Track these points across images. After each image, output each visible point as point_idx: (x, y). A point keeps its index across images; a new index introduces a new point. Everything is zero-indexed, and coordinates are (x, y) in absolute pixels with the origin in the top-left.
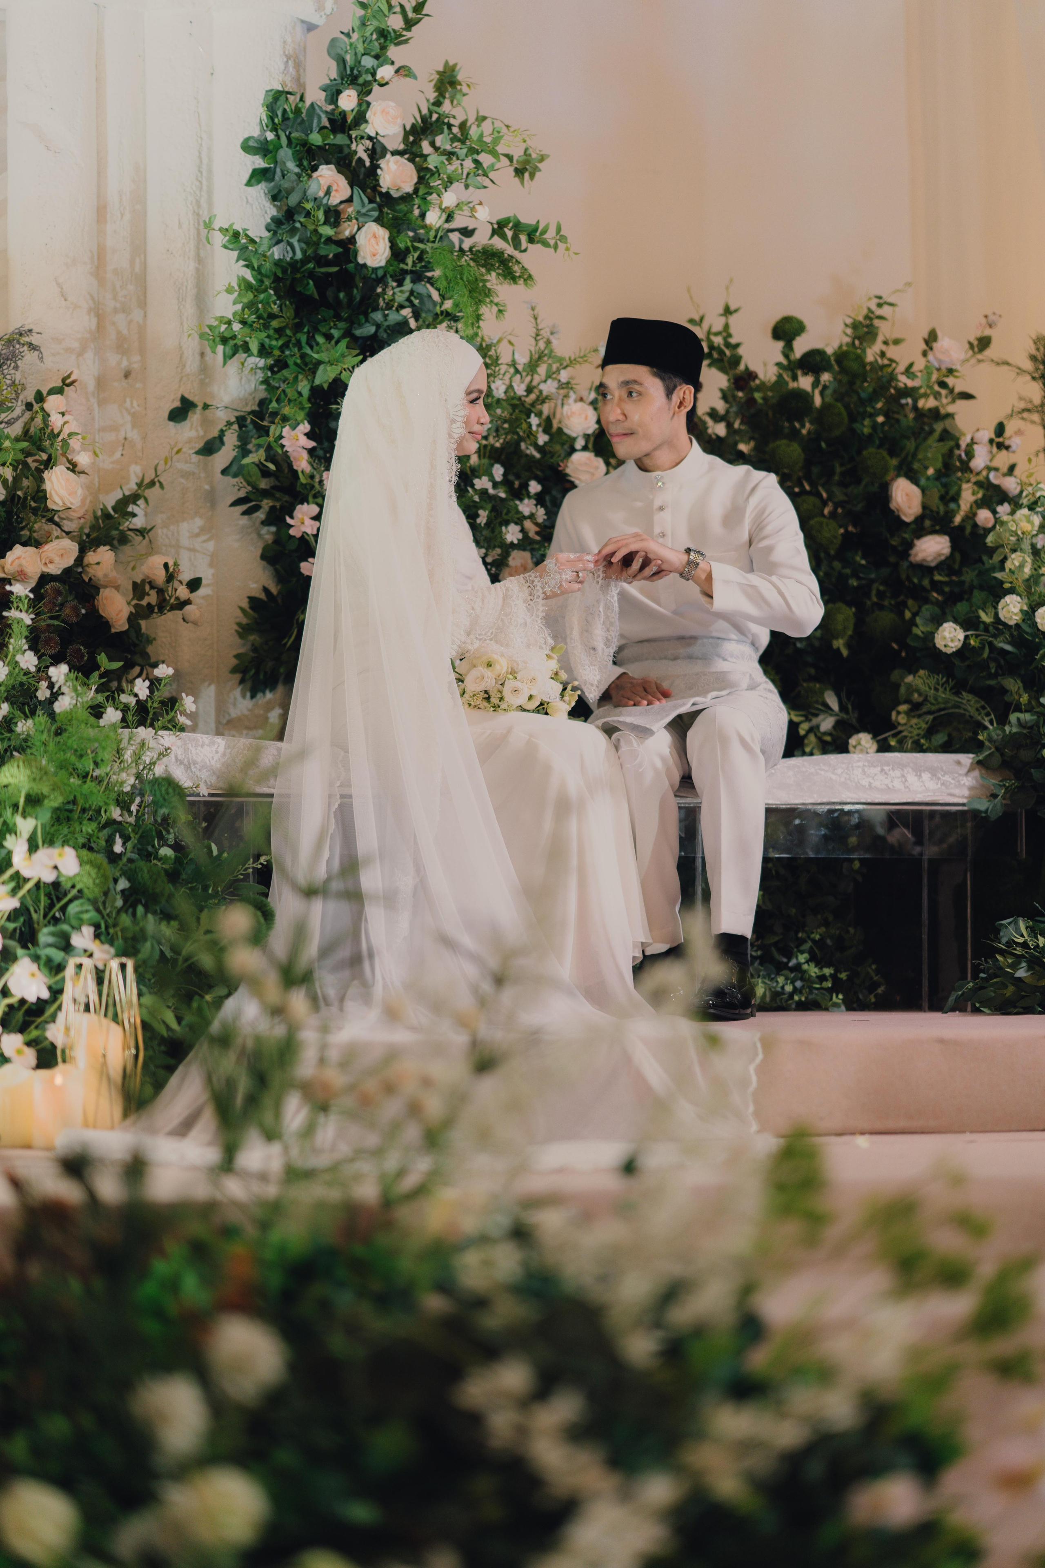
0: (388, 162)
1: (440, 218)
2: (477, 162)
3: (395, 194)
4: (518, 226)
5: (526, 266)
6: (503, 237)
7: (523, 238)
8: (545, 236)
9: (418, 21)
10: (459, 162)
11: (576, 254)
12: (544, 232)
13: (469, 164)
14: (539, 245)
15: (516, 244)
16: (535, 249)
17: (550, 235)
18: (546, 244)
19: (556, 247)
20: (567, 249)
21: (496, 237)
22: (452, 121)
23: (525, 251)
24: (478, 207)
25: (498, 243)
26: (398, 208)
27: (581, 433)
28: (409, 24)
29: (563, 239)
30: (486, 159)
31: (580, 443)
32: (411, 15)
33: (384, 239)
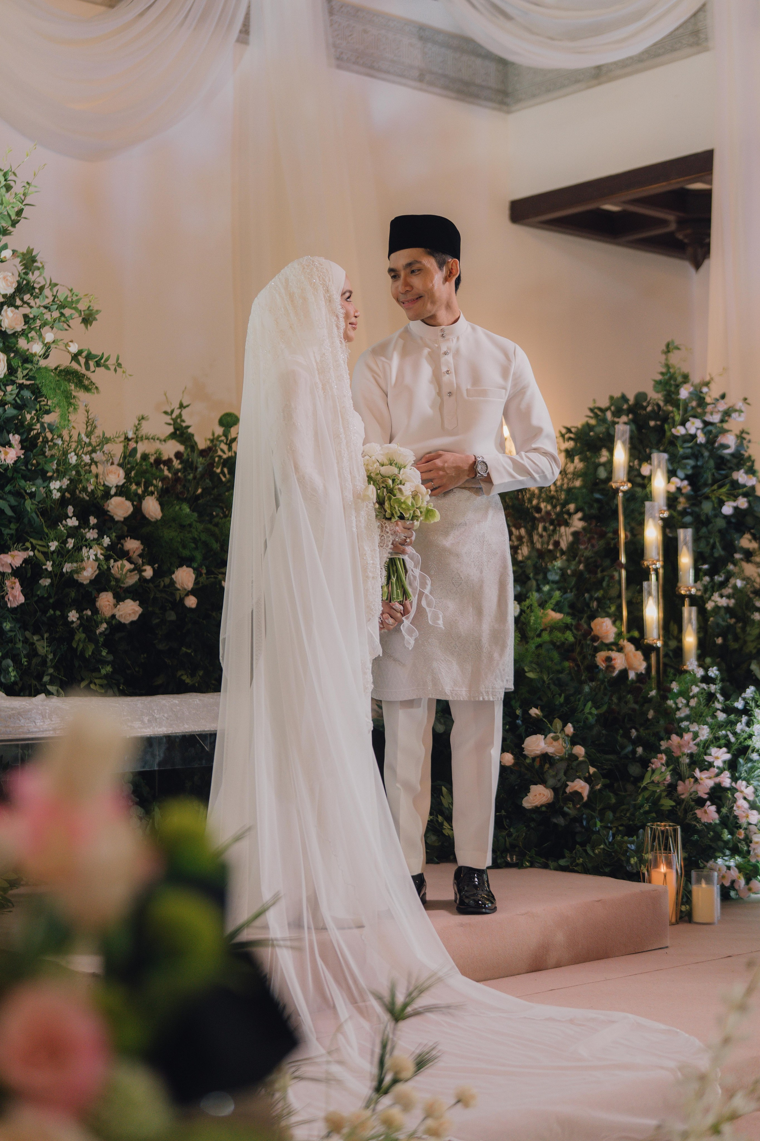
0: (6, 311)
1: (42, 349)
2: (62, 314)
3: (10, 332)
4: (89, 357)
5: (94, 381)
6: (79, 363)
7: (92, 363)
8: (107, 363)
9: (18, 221)
10: (50, 313)
11: (130, 375)
12: (107, 360)
13: (56, 314)
14: (103, 368)
15: (88, 368)
16: (101, 370)
17: (111, 362)
18: (107, 368)
19: (115, 370)
20: (124, 372)
21: (73, 362)
22: (36, 285)
23: (94, 372)
24: (70, 344)
25: (74, 365)
26: (10, 341)
27: (115, 485)
28: (14, 224)
29: (119, 365)
30: (67, 312)
31: (113, 491)
32: (13, 217)
33: (4, 361)
